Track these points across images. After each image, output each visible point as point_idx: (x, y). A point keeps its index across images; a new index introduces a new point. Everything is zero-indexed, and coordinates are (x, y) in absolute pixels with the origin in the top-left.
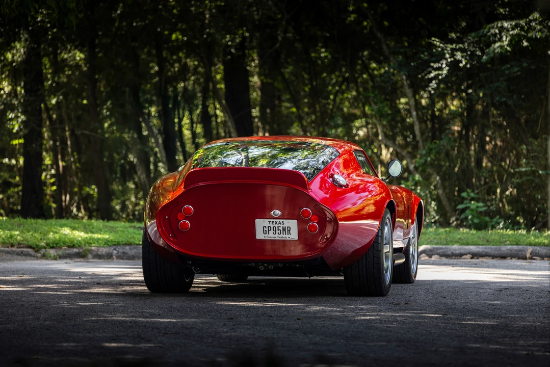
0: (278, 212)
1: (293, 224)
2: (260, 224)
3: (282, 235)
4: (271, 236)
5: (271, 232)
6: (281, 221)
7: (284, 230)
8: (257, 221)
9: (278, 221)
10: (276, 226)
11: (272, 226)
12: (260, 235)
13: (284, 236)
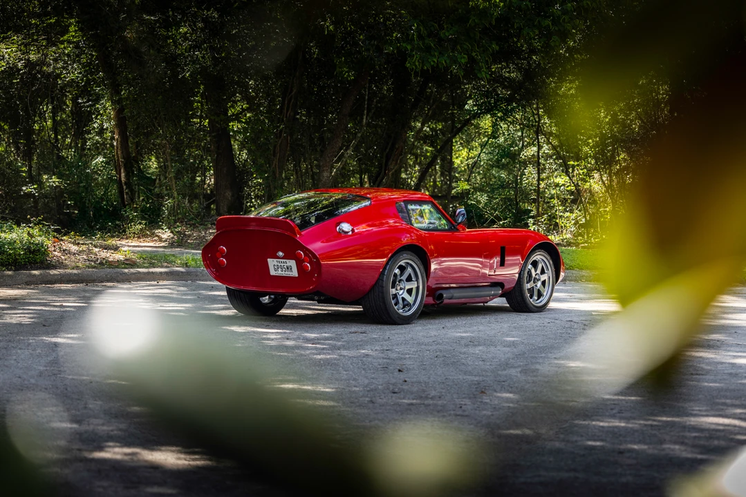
0: (281, 254)
1: (292, 263)
2: (272, 263)
3: (286, 273)
4: (280, 273)
5: (280, 270)
6: (285, 260)
7: (288, 268)
8: (268, 260)
9: (282, 260)
10: (282, 265)
11: (279, 265)
12: (273, 273)
13: (289, 273)
